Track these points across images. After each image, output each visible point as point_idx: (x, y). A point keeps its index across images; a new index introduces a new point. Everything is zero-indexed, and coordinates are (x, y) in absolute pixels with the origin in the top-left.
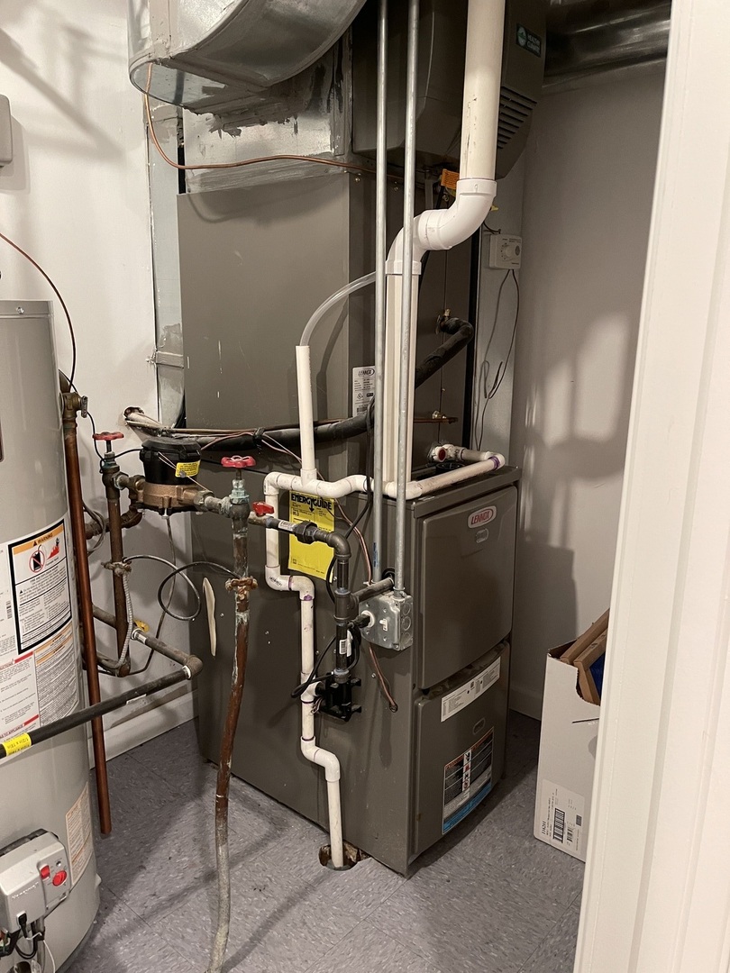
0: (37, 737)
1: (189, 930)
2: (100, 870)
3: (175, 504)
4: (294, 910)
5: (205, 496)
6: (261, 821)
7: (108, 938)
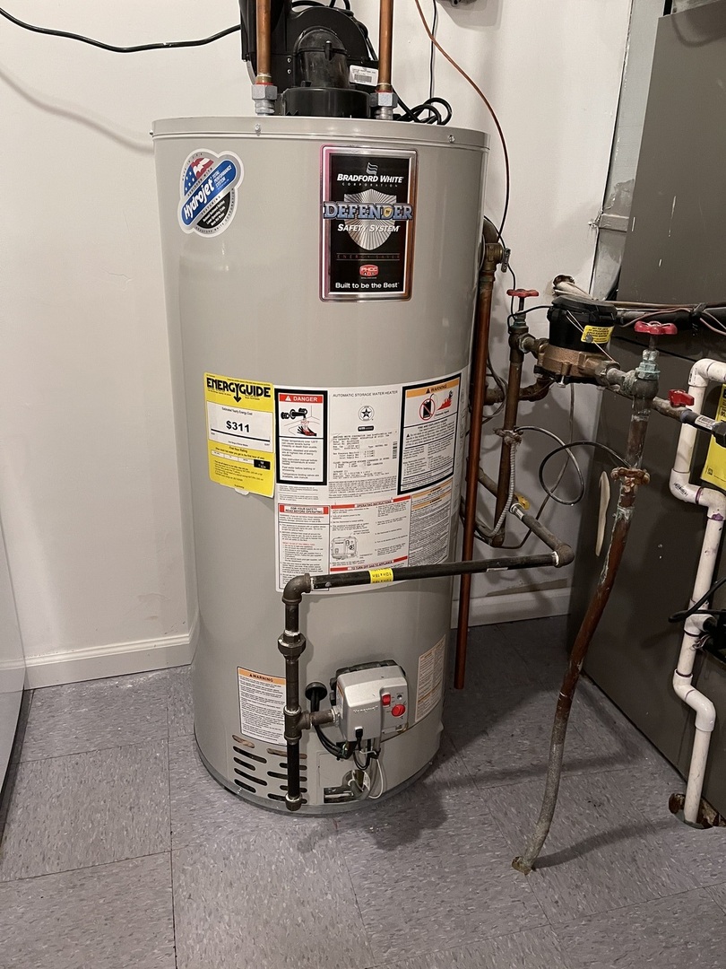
0: (399, 574)
1: (513, 810)
2: (445, 719)
3: (575, 373)
4: (627, 842)
5: (608, 367)
6: (613, 739)
7: (439, 783)
